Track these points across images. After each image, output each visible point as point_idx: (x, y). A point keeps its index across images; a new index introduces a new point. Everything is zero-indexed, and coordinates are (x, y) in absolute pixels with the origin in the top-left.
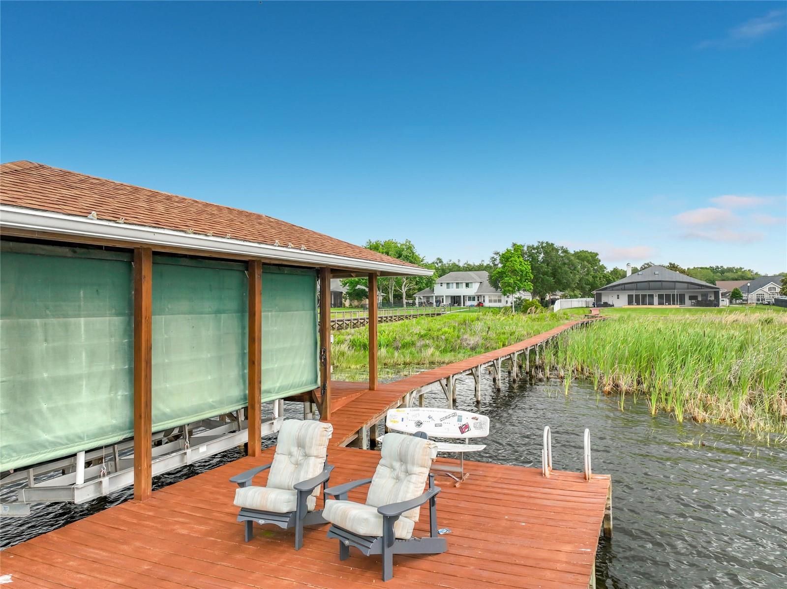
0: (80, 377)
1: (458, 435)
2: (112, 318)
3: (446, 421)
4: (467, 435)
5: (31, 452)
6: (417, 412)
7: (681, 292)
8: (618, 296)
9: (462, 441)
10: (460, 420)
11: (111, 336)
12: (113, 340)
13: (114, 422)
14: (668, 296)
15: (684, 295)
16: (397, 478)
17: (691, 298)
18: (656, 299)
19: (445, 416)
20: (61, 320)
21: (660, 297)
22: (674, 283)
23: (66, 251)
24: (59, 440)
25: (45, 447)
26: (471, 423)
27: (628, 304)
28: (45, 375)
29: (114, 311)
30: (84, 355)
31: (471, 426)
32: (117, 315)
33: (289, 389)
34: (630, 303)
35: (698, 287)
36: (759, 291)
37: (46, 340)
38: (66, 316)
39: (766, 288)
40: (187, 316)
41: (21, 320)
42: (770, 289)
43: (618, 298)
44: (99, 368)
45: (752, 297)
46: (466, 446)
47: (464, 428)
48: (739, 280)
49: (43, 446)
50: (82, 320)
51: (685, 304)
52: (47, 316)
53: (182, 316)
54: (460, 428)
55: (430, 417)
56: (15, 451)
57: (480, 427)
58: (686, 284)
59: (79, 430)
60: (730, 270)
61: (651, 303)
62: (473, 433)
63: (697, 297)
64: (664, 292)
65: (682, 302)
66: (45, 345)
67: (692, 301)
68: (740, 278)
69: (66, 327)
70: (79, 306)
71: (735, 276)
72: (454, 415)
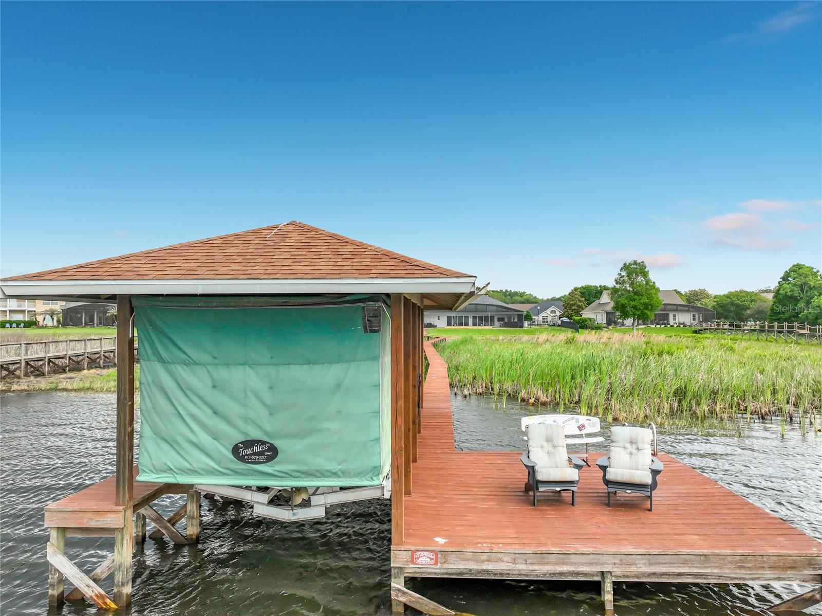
1: (577, 432)
3: (567, 423)
4: (583, 432)
6: (544, 418)
7: (493, 314)
8: (439, 317)
9: (580, 436)
10: (577, 421)
14: (481, 318)
15: (494, 317)
16: (631, 454)
17: (499, 320)
18: (471, 321)
19: (566, 419)
21: (474, 317)
22: (486, 306)
26: (586, 423)
27: (448, 325)
31: (586, 425)
34: (449, 324)
35: (505, 310)
36: (544, 314)
39: (549, 311)
42: (552, 312)
43: (439, 319)
45: (539, 318)
46: (584, 439)
47: (581, 427)
48: (525, 303)
51: (494, 325)
54: (578, 427)
55: (554, 421)
57: (594, 426)
58: (496, 307)
60: (516, 294)
61: (467, 324)
62: (588, 430)
63: (504, 318)
64: (478, 314)
65: (492, 324)
67: (501, 322)
68: (526, 302)
71: (522, 299)
72: (573, 418)
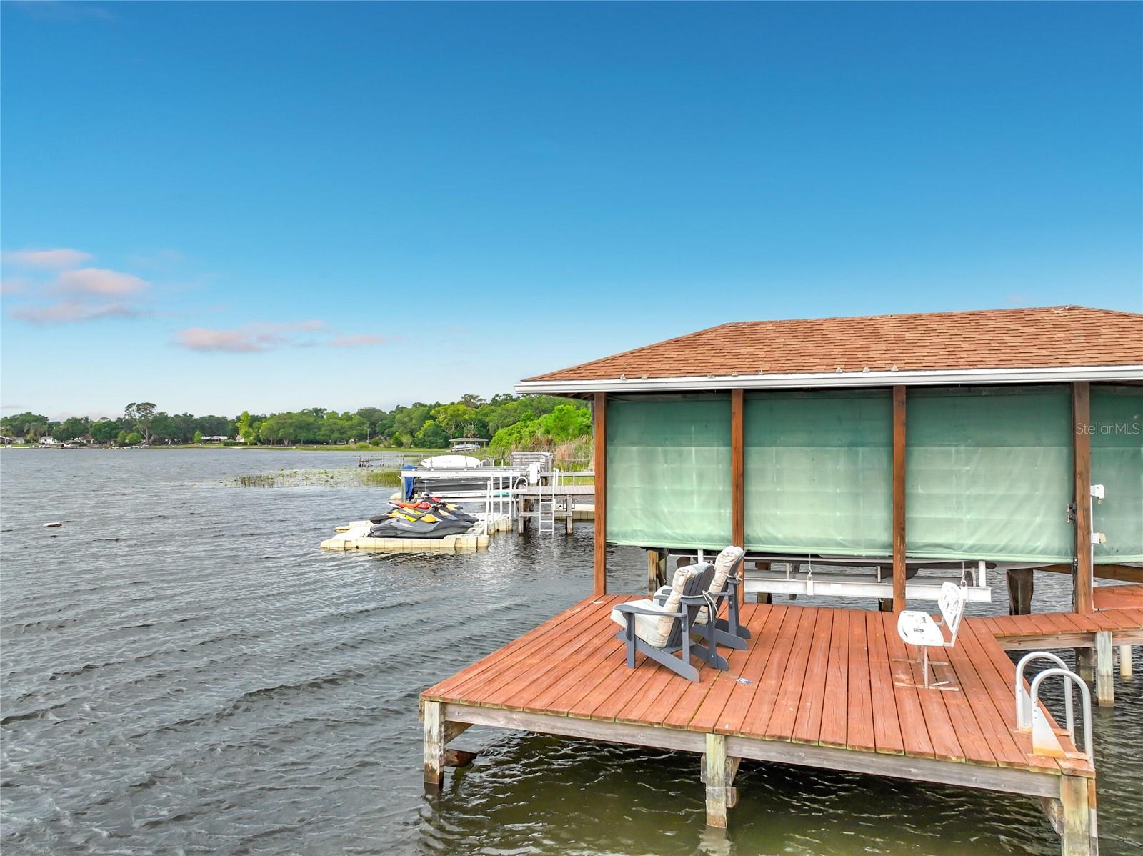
0: (692, 493)
2: (719, 448)
5: (654, 538)
11: (718, 463)
12: (720, 466)
13: (722, 533)
20: (677, 448)
23: (679, 396)
24: (677, 537)
25: (666, 538)
28: (666, 488)
29: (721, 442)
30: (694, 477)
32: (725, 446)
33: (997, 552)
37: (666, 463)
38: (680, 445)
40: (804, 448)
41: (649, 448)
44: (706, 487)
49: (664, 537)
50: (693, 449)
52: (666, 445)
53: (797, 448)
56: (646, 535)
59: (691, 532)
66: (665, 465)
69: (680, 454)
70: (691, 438)
